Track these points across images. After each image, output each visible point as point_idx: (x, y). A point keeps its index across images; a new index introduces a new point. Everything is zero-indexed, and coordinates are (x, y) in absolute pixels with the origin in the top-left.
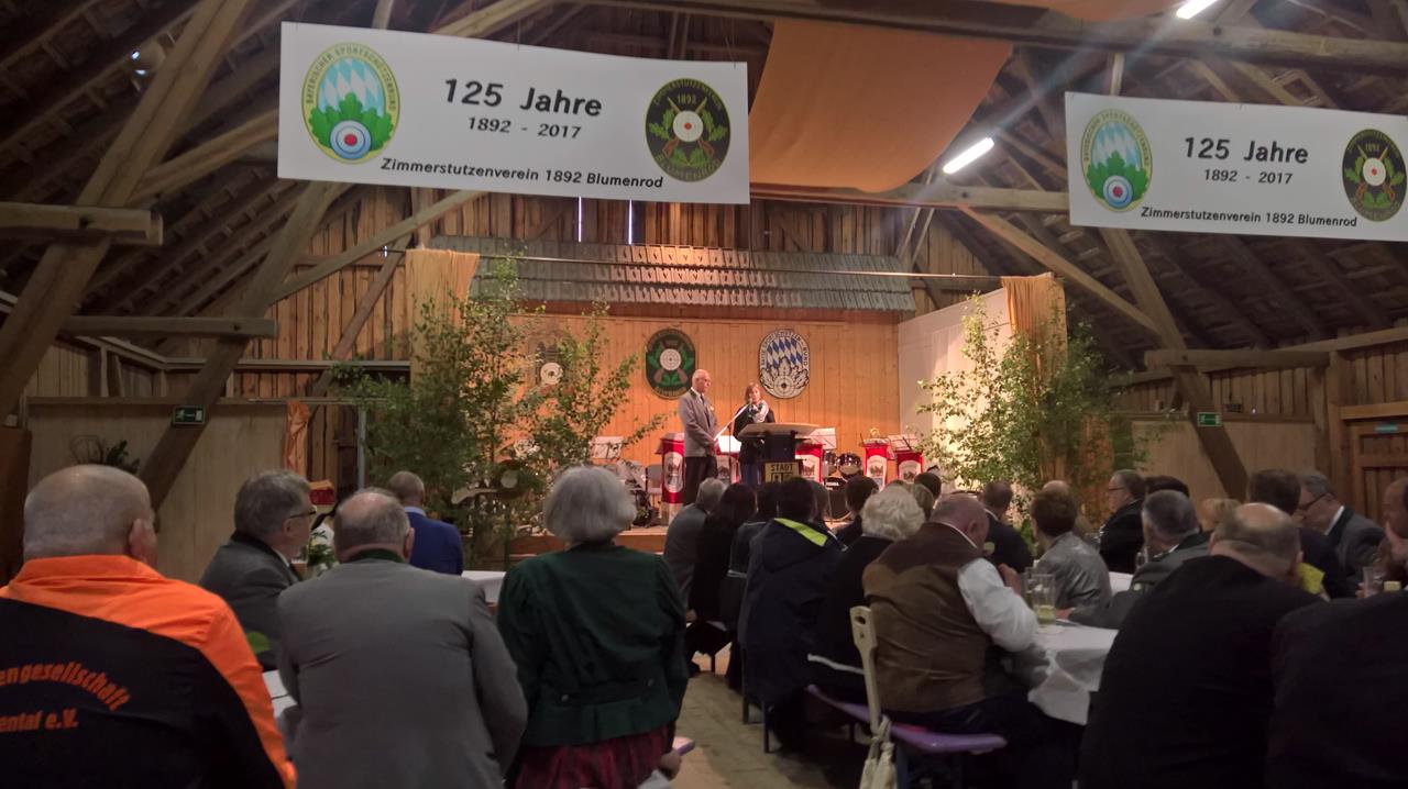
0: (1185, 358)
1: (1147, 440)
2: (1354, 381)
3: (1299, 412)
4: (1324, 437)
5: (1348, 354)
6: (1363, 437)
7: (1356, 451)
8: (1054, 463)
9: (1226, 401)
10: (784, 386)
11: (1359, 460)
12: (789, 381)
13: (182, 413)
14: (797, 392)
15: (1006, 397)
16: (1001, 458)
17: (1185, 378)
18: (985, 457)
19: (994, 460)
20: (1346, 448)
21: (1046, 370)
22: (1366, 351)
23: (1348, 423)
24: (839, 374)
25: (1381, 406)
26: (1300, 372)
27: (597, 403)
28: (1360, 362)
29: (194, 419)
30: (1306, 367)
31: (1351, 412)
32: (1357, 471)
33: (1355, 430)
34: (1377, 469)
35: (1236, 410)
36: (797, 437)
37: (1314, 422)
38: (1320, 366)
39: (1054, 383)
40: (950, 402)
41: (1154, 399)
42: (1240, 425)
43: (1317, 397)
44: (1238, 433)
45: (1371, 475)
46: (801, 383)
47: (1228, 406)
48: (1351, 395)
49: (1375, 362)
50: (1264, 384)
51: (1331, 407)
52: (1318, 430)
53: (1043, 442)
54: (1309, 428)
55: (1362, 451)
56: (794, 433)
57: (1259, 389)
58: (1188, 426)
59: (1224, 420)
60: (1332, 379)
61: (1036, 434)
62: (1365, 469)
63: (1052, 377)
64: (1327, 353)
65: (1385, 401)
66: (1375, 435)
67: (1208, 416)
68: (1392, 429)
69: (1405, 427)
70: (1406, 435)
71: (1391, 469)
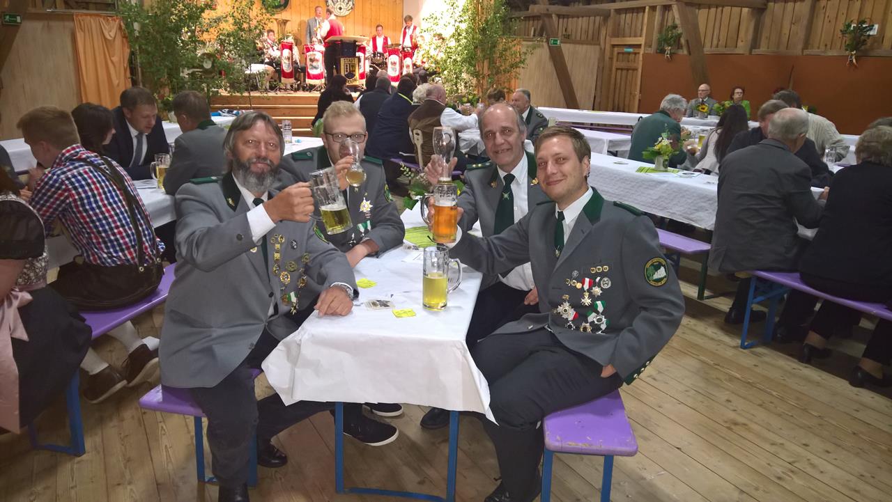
0: (548, 10)
1: (526, 53)
2: (619, 25)
3: (594, 40)
4: (603, 52)
5: (619, 11)
6: (618, 53)
7: (615, 60)
8: (483, 63)
9: (564, 33)
10: (340, 9)
11: (615, 64)
12: (343, 6)
13: (8, 17)
14: (347, 13)
15: (464, 26)
16: (459, 59)
17: (546, 19)
18: (451, 58)
19: (455, 60)
20: (611, 59)
21: (483, 13)
22: (626, 11)
23: (614, 46)
24: (371, 3)
25: (628, 39)
26: (598, 18)
28: (623, 16)
29: (16, 21)
30: (601, 16)
31: (616, 41)
32: (614, 69)
33: (616, 49)
34: (622, 69)
35: (567, 38)
36: (357, 43)
37: (599, 45)
38: (606, 16)
39: (487, 21)
40: (434, 27)
41: (532, 28)
42: (568, 45)
43: (603, 32)
44: (567, 49)
45: (619, 71)
46: (350, 8)
47: (564, 35)
48: (617, 33)
49: (629, 16)
50: (582, 23)
51: (608, 38)
52: (601, 49)
53: (479, 53)
54: (598, 47)
55: (617, 60)
56: (355, 41)
57: (580, 25)
58: (545, 44)
59: (561, 42)
60: (610, 23)
61: (476, 47)
62: (617, 69)
63: (486, 18)
64: (610, 10)
65: (630, 37)
66: (623, 53)
67: (554, 41)
68: (631, 50)
69: (636, 50)
70: (635, 54)
71: (628, 70)
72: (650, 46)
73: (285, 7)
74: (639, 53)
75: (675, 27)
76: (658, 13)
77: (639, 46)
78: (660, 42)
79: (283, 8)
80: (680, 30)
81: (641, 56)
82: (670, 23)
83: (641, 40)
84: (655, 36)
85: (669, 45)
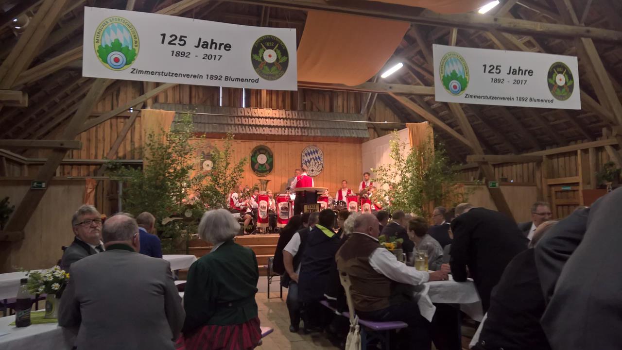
0: (484, 159)
2: (553, 168)
3: (530, 182)
4: (540, 192)
5: (550, 157)
6: (556, 192)
7: (554, 197)
8: (429, 204)
9: (501, 177)
10: (312, 171)
11: (555, 202)
12: (315, 168)
13: (35, 184)
14: (318, 173)
15: (408, 175)
16: (406, 202)
17: (484, 167)
19: (403, 203)
20: (550, 196)
21: (425, 163)
22: (558, 155)
23: (551, 186)
24: (336, 165)
25: (564, 179)
26: (531, 164)
27: (229, 178)
28: (555, 160)
29: (41, 187)
30: (533, 162)
31: (552, 181)
33: (553, 188)
34: (563, 205)
35: (505, 181)
36: (318, 193)
37: (536, 185)
38: (539, 162)
39: (429, 170)
40: (385, 177)
41: (471, 176)
42: (506, 187)
43: (538, 175)
44: (505, 190)
45: (560, 208)
47: (501, 179)
48: (552, 174)
49: (561, 160)
50: (517, 169)
51: (543, 179)
52: (538, 189)
53: (424, 195)
54: (535, 188)
55: (556, 198)
56: (317, 191)
57: (514, 171)
58: (485, 187)
59: (500, 185)
60: (544, 167)
61: (421, 191)
62: (558, 206)
63: (428, 167)
64: (542, 156)
65: (566, 176)
66: (562, 192)
67: (493, 183)
68: (569, 188)
69: (575, 188)
70: (574, 191)
71: (569, 205)
72: (589, 183)
73: (270, 172)
74: (578, 190)
75: (612, 164)
76: (591, 156)
77: (577, 184)
78: (598, 179)
79: (268, 172)
80: (618, 167)
81: (581, 194)
82: (605, 162)
83: (579, 179)
84: (593, 174)
85: (609, 180)
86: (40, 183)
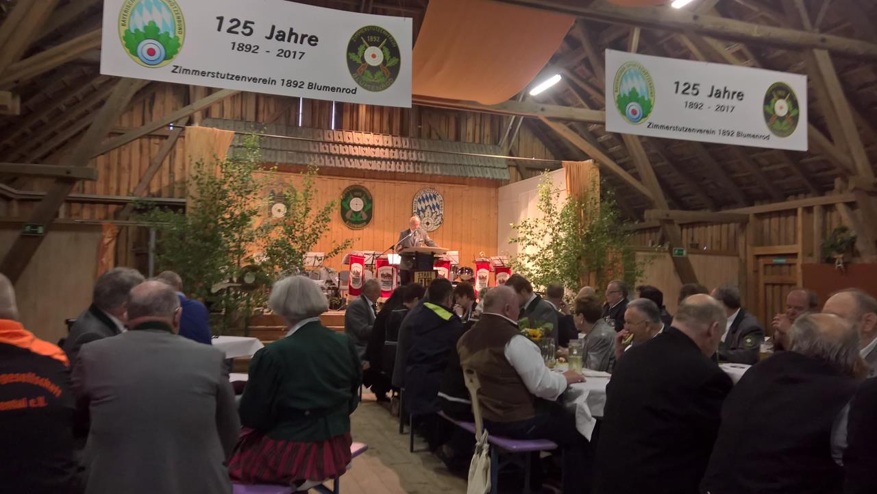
0: (668, 215)
1: (644, 264)
2: (763, 229)
3: (730, 249)
4: (743, 264)
5: (760, 216)
6: (766, 265)
7: (761, 273)
8: (589, 276)
9: (690, 242)
10: (428, 224)
11: (763, 279)
12: (431, 221)
13: (28, 228)
14: (435, 228)
15: (562, 235)
16: (558, 272)
17: (667, 227)
18: (548, 271)
19: (554, 273)
20: (756, 272)
21: (586, 219)
22: (770, 214)
23: (758, 257)
24: (462, 217)
25: (778, 247)
26: (732, 226)
27: (309, 231)
28: (767, 221)
29: (36, 232)
30: (736, 223)
31: (760, 251)
32: (761, 286)
33: (761, 260)
34: (773, 285)
35: (695, 248)
36: (435, 256)
37: (738, 255)
38: (744, 222)
39: (591, 228)
40: (529, 237)
41: (649, 239)
42: (697, 256)
43: (741, 240)
44: (695, 261)
45: (769, 289)
46: (438, 222)
47: (691, 245)
48: (760, 240)
49: (774, 220)
50: (712, 232)
51: (748, 247)
52: (741, 260)
53: (583, 264)
54: (736, 259)
55: (765, 274)
56: (433, 253)
57: (709, 235)
58: (668, 255)
59: (688, 253)
60: (750, 230)
61: (579, 258)
62: (766, 284)
63: (590, 224)
64: (748, 215)
65: (779, 244)
66: (773, 265)
67: (679, 250)
68: (782, 261)
69: (791, 261)
70: (790, 265)
71: (781, 285)
72: (811, 255)
73: (367, 223)
74: (795, 264)
75: (844, 230)
76: (816, 217)
77: (795, 255)
78: (824, 249)
79: (365, 223)
80: (853, 234)
81: (799, 270)
82: (835, 225)
83: (797, 248)
84: (817, 242)
85: (840, 252)
86: (36, 227)
